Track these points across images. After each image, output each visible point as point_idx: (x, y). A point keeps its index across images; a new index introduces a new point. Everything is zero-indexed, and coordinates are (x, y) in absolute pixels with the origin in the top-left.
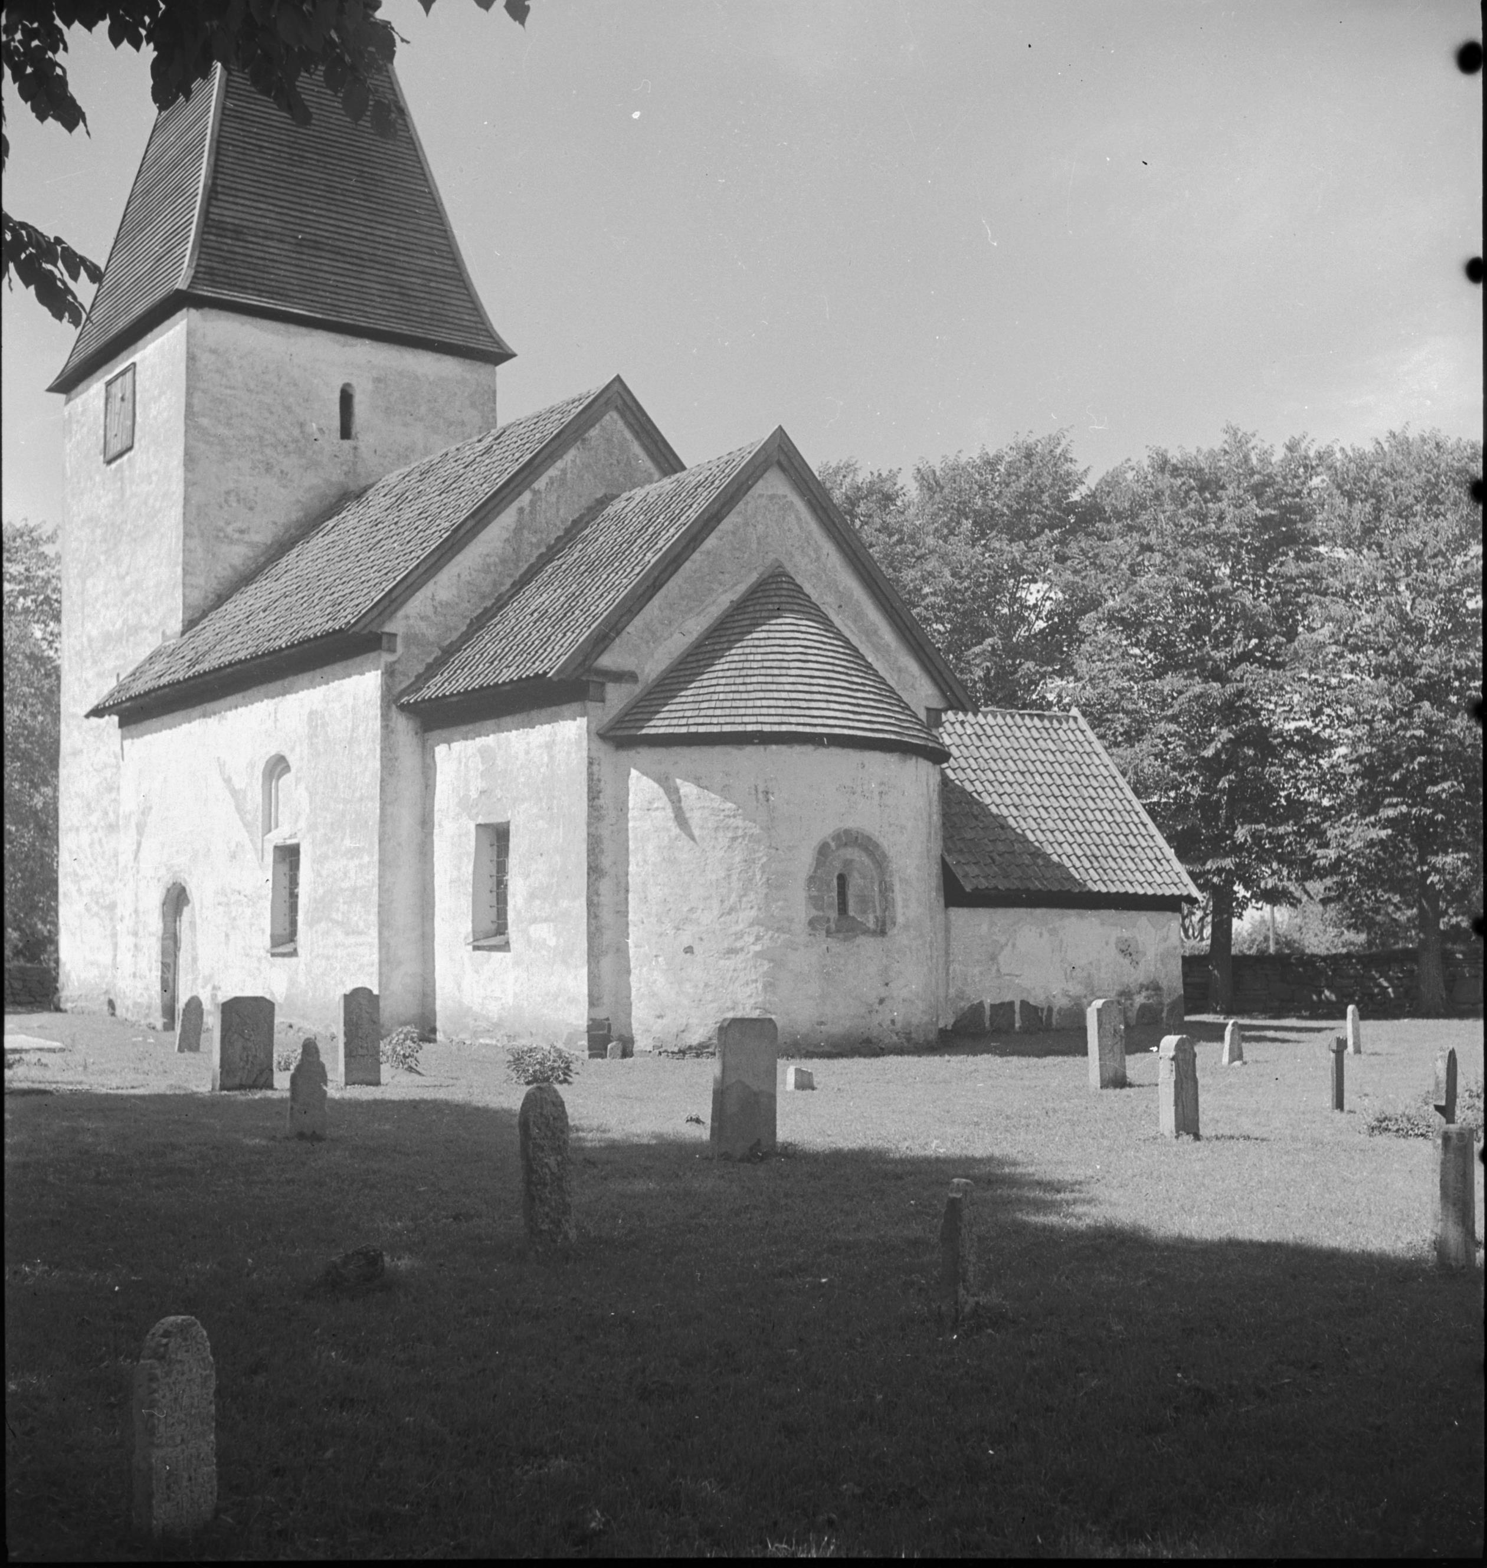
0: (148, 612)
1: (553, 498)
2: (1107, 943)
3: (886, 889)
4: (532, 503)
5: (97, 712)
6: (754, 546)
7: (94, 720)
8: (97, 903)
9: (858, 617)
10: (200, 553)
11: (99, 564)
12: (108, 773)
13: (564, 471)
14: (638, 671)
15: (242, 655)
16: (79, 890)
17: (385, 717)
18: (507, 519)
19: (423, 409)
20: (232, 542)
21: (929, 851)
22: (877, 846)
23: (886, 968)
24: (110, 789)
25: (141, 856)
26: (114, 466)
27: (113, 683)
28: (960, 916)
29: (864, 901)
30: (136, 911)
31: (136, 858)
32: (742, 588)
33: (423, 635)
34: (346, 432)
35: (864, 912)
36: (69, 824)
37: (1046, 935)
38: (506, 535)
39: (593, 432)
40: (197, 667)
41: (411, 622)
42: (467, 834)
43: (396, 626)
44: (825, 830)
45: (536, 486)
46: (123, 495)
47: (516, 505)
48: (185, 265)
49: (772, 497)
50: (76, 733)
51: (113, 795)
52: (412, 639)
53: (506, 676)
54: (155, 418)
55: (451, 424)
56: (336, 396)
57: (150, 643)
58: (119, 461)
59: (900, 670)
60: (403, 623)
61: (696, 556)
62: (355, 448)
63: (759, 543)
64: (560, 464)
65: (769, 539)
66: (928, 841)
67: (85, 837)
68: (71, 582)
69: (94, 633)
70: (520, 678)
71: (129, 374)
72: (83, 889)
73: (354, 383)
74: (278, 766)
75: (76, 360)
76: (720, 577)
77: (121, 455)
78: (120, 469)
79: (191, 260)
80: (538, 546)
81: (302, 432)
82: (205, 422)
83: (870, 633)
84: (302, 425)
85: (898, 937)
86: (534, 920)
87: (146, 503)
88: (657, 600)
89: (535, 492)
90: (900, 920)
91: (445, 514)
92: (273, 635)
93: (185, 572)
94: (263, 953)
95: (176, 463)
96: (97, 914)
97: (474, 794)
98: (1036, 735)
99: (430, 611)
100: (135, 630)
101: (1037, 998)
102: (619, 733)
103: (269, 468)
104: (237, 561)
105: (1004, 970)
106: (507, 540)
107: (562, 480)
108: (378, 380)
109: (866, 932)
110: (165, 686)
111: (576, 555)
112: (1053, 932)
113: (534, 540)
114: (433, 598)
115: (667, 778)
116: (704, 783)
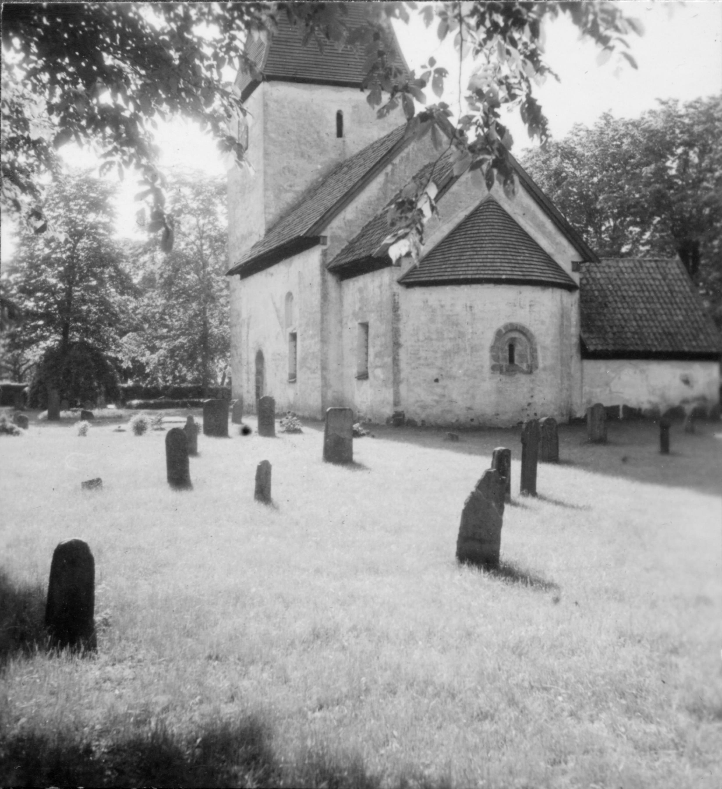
1: (403, 167)
2: (674, 377)
3: (534, 351)
4: (393, 170)
5: (231, 273)
9: (534, 218)
10: (272, 197)
13: (408, 154)
17: (323, 274)
18: (380, 179)
20: (287, 191)
22: (528, 331)
23: (532, 389)
25: (249, 338)
28: (589, 363)
29: (522, 357)
30: (248, 363)
31: (247, 339)
32: (471, 209)
33: (340, 236)
34: (340, 133)
35: (522, 362)
37: (638, 373)
38: (379, 187)
41: (334, 230)
42: (355, 327)
43: (327, 233)
44: (500, 323)
45: (394, 162)
47: (384, 171)
52: (335, 238)
54: (254, 134)
56: (336, 115)
57: (255, 239)
59: (557, 244)
60: (330, 231)
62: (344, 141)
64: (406, 150)
69: (238, 235)
70: (365, 256)
73: (343, 109)
74: (289, 296)
76: (460, 204)
79: (264, 58)
80: (395, 191)
81: (318, 136)
82: (273, 135)
83: (540, 227)
84: (318, 133)
85: (540, 375)
86: (377, 367)
89: (394, 165)
90: (541, 365)
93: (266, 207)
94: (286, 382)
95: (260, 155)
97: (357, 309)
99: (343, 225)
100: (251, 233)
101: (632, 404)
102: (408, 280)
103: (302, 155)
104: (289, 200)
105: (613, 390)
106: (380, 189)
107: (408, 158)
108: (354, 107)
109: (523, 372)
112: (642, 371)
113: (393, 188)
114: (344, 219)
115: (427, 301)
116: (443, 303)
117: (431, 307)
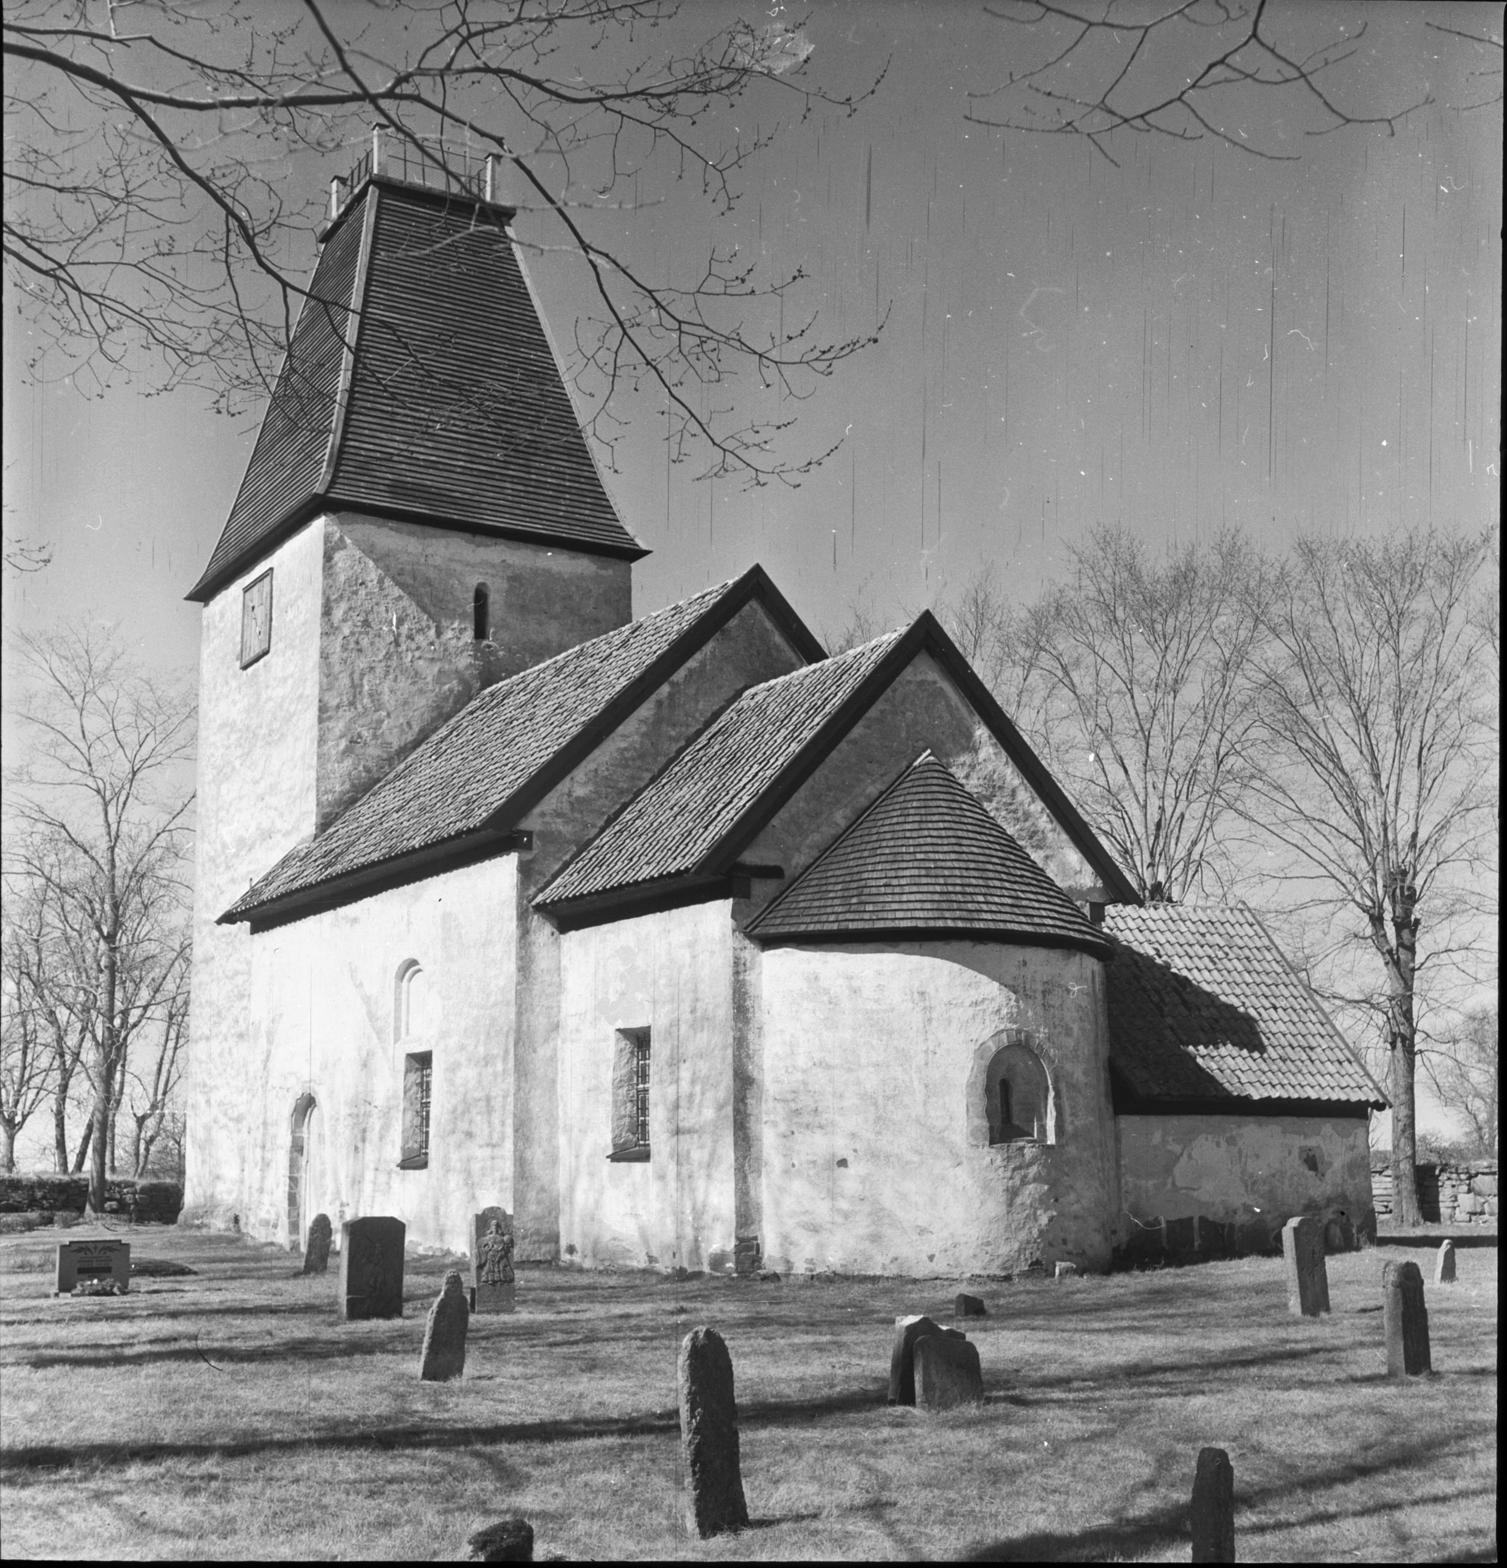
0: (282, 815)
1: (692, 691)
2: (1290, 1153)
4: (671, 696)
5: (229, 918)
6: (903, 734)
7: (226, 927)
8: (226, 1114)
10: (333, 755)
11: (234, 768)
12: (240, 980)
13: (703, 664)
14: (784, 866)
15: (375, 856)
16: (208, 1102)
17: (523, 916)
18: (645, 712)
19: (558, 608)
20: (366, 743)
21: (1096, 1054)
22: (1041, 1049)
23: (1055, 1182)
24: (241, 997)
25: (270, 1065)
26: (250, 670)
27: (245, 888)
28: (1130, 1124)
29: (1029, 1109)
30: (265, 1123)
31: (265, 1067)
32: (891, 778)
33: (560, 832)
34: (480, 632)
35: (1029, 1121)
36: (199, 1033)
37: (1223, 1144)
38: (644, 729)
39: (733, 623)
40: (329, 870)
41: (548, 819)
42: (606, 1039)
43: (532, 823)
44: (985, 1032)
45: (675, 678)
46: (258, 700)
47: (654, 697)
48: (323, 470)
49: (922, 683)
50: (208, 940)
51: (244, 1002)
52: (548, 837)
53: (646, 872)
54: (291, 621)
55: (585, 621)
56: (471, 595)
57: (284, 847)
58: (256, 666)
60: (540, 821)
61: (843, 745)
62: (490, 647)
63: (908, 732)
64: (698, 656)
65: (919, 728)
66: (1096, 1043)
67: (215, 1045)
68: (207, 788)
69: (228, 839)
70: (661, 875)
71: (267, 580)
72: (213, 1101)
73: (489, 583)
74: (409, 968)
75: (215, 567)
76: (868, 765)
77: (257, 660)
78: (255, 675)
79: (328, 466)
80: (677, 739)
81: (437, 633)
82: (341, 625)
84: (436, 625)
85: (1067, 1147)
86: (677, 1131)
87: (281, 707)
88: (802, 792)
89: (673, 685)
90: (1069, 1129)
91: (581, 708)
92: (406, 836)
93: (319, 775)
94: (393, 1166)
95: (311, 665)
96: (225, 1127)
97: (613, 998)
98: (1203, 930)
99: (566, 808)
100: (267, 835)
101: (1217, 1214)
102: (764, 931)
103: (403, 669)
104: (371, 763)
105: (1179, 1184)
106: (644, 735)
107: (701, 672)
108: (512, 579)
109: (1032, 1142)
110: (297, 890)
111: (717, 747)
112: (1231, 1141)
113: (673, 733)
114: (569, 795)
115: (816, 978)
116: (856, 983)
117: (827, 992)
